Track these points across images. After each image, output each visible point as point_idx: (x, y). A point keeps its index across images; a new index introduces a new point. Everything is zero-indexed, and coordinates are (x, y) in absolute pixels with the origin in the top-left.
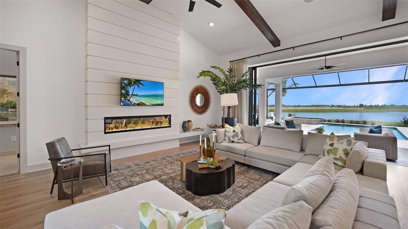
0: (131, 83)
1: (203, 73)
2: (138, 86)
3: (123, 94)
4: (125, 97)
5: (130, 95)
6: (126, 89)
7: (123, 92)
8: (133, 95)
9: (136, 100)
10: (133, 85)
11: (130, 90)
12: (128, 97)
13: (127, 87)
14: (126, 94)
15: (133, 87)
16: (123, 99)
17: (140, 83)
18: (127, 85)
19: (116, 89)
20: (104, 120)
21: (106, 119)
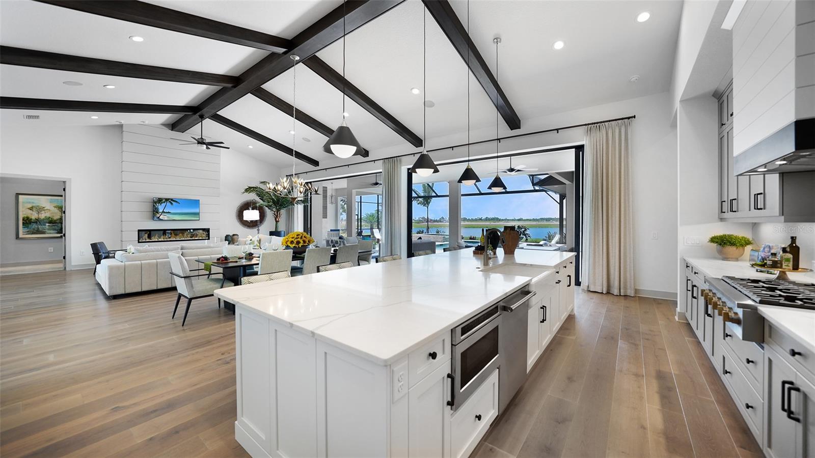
0: (162, 200)
1: (249, 190)
2: (172, 204)
3: (153, 211)
5: (160, 212)
8: (163, 212)
9: (168, 217)
10: (164, 202)
11: (161, 208)
12: (158, 215)
14: (156, 211)
15: (164, 204)
17: (174, 201)
18: (156, 202)
19: (148, 207)
20: (137, 232)
21: (139, 231)
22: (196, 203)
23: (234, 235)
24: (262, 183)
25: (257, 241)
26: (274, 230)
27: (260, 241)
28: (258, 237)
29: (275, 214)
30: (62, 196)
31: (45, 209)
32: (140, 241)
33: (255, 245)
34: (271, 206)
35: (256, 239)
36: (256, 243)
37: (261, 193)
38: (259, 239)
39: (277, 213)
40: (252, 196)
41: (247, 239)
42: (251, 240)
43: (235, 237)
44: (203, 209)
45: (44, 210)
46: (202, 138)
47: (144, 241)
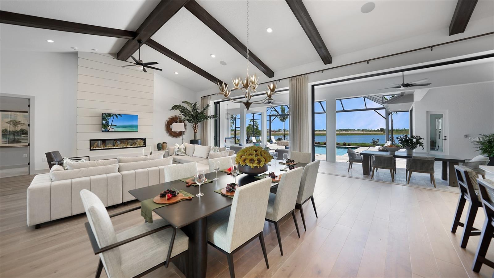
1: (175, 107)
2: (117, 118)
3: (103, 124)
4: (105, 128)
5: (110, 125)
6: (106, 119)
7: (104, 122)
8: (112, 125)
10: (112, 117)
12: (108, 127)
13: (107, 118)
14: (106, 124)
16: (103, 129)
18: (107, 116)
19: (98, 121)
20: (89, 141)
21: (91, 140)
22: (135, 117)
23: (163, 143)
24: (184, 102)
25: (184, 148)
26: (193, 139)
27: (185, 149)
28: (184, 145)
29: (194, 127)
30: (27, 112)
31: (21, 123)
32: (91, 149)
33: (182, 152)
34: (191, 120)
35: (182, 147)
36: (183, 150)
37: (184, 111)
38: (184, 147)
39: (195, 126)
40: (177, 113)
41: (175, 147)
42: (178, 148)
43: (164, 144)
44: (141, 122)
45: (19, 124)
46: (140, 60)
47: (94, 149)
